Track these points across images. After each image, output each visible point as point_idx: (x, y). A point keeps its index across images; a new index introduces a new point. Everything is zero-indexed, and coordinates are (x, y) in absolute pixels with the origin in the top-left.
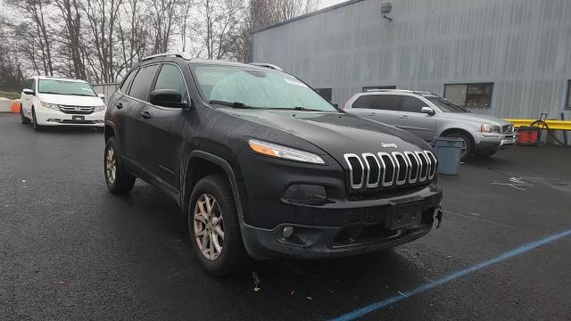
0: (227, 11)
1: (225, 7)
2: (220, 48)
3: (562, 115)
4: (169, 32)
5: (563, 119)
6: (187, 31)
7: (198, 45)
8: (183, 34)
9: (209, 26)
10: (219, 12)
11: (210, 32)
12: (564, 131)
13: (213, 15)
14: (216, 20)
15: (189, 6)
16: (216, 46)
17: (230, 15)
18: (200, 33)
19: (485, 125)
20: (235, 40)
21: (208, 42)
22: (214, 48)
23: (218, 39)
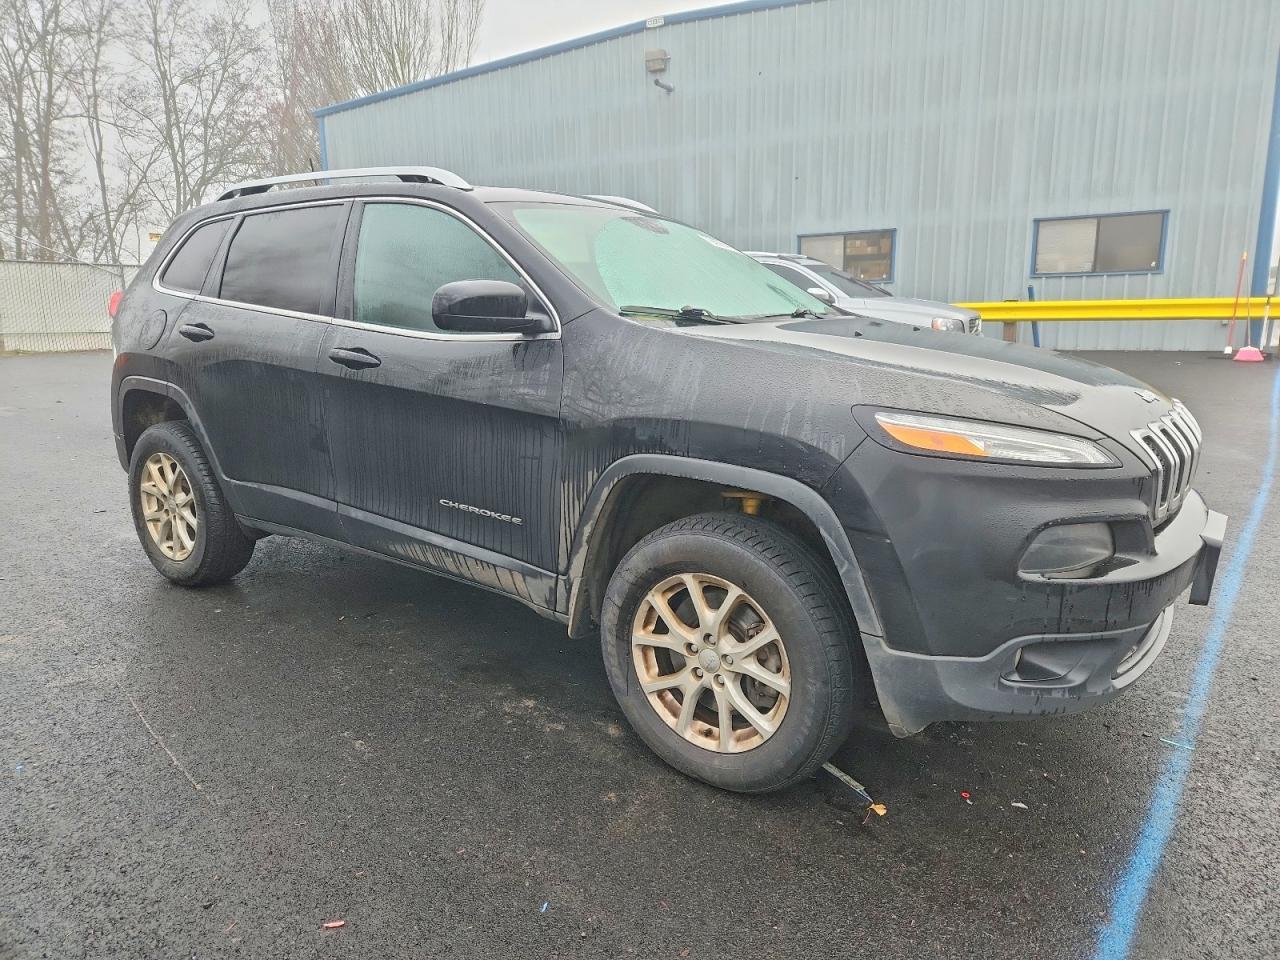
0: (215, 56)
1: (207, 46)
2: (207, 153)
3: (1030, 290)
4: (49, 112)
5: (1031, 297)
6: (104, 109)
7: (140, 146)
8: (93, 116)
9: (169, 96)
10: (193, 59)
11: (171, 110)
12: (1034, 323)
13: (173, 67)
14: (185, 80)
15: (100, 42)
16: (194, 149)
17: (225, 69)
18: (146, 115)
19: (940, 321)
20: (246, 134)
21: (169, 138)
22: (190, 154)
23: (199, 131)
